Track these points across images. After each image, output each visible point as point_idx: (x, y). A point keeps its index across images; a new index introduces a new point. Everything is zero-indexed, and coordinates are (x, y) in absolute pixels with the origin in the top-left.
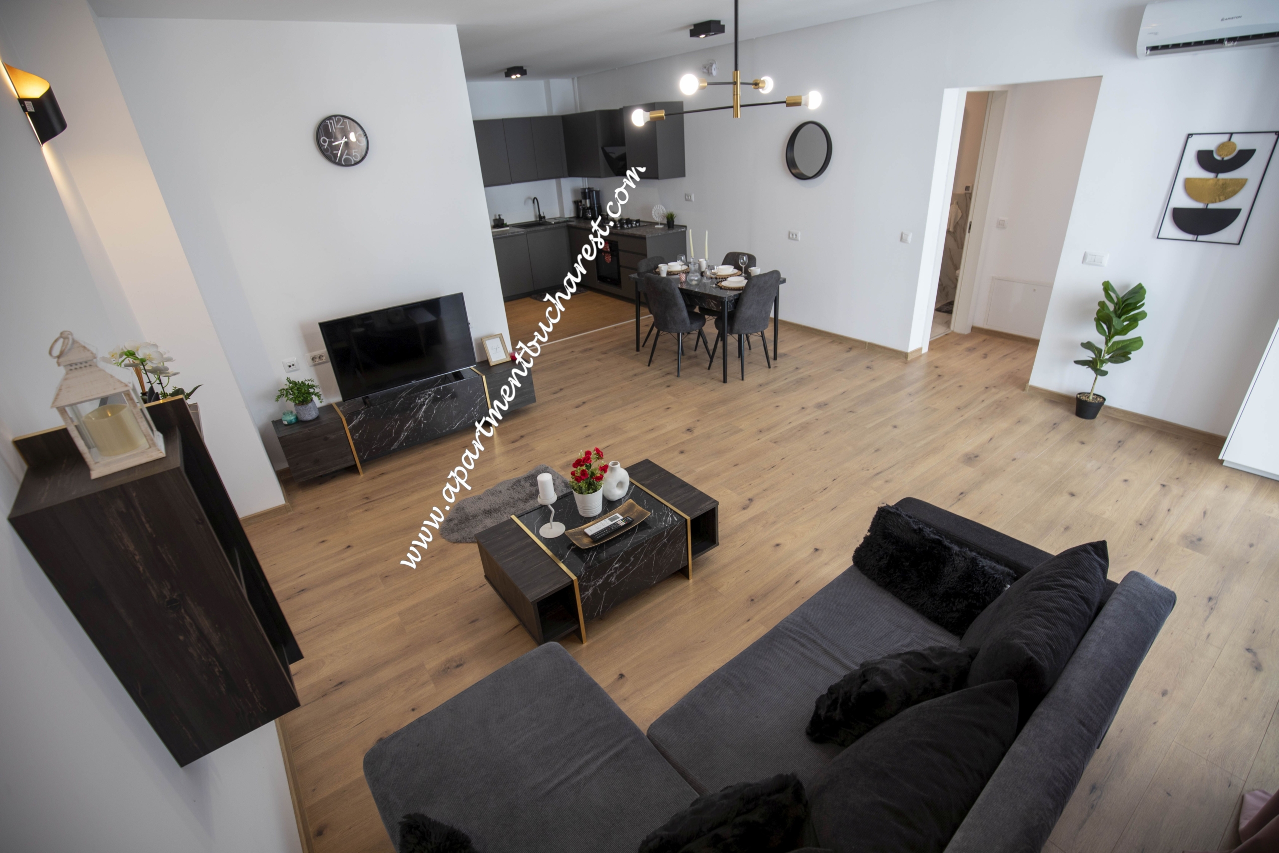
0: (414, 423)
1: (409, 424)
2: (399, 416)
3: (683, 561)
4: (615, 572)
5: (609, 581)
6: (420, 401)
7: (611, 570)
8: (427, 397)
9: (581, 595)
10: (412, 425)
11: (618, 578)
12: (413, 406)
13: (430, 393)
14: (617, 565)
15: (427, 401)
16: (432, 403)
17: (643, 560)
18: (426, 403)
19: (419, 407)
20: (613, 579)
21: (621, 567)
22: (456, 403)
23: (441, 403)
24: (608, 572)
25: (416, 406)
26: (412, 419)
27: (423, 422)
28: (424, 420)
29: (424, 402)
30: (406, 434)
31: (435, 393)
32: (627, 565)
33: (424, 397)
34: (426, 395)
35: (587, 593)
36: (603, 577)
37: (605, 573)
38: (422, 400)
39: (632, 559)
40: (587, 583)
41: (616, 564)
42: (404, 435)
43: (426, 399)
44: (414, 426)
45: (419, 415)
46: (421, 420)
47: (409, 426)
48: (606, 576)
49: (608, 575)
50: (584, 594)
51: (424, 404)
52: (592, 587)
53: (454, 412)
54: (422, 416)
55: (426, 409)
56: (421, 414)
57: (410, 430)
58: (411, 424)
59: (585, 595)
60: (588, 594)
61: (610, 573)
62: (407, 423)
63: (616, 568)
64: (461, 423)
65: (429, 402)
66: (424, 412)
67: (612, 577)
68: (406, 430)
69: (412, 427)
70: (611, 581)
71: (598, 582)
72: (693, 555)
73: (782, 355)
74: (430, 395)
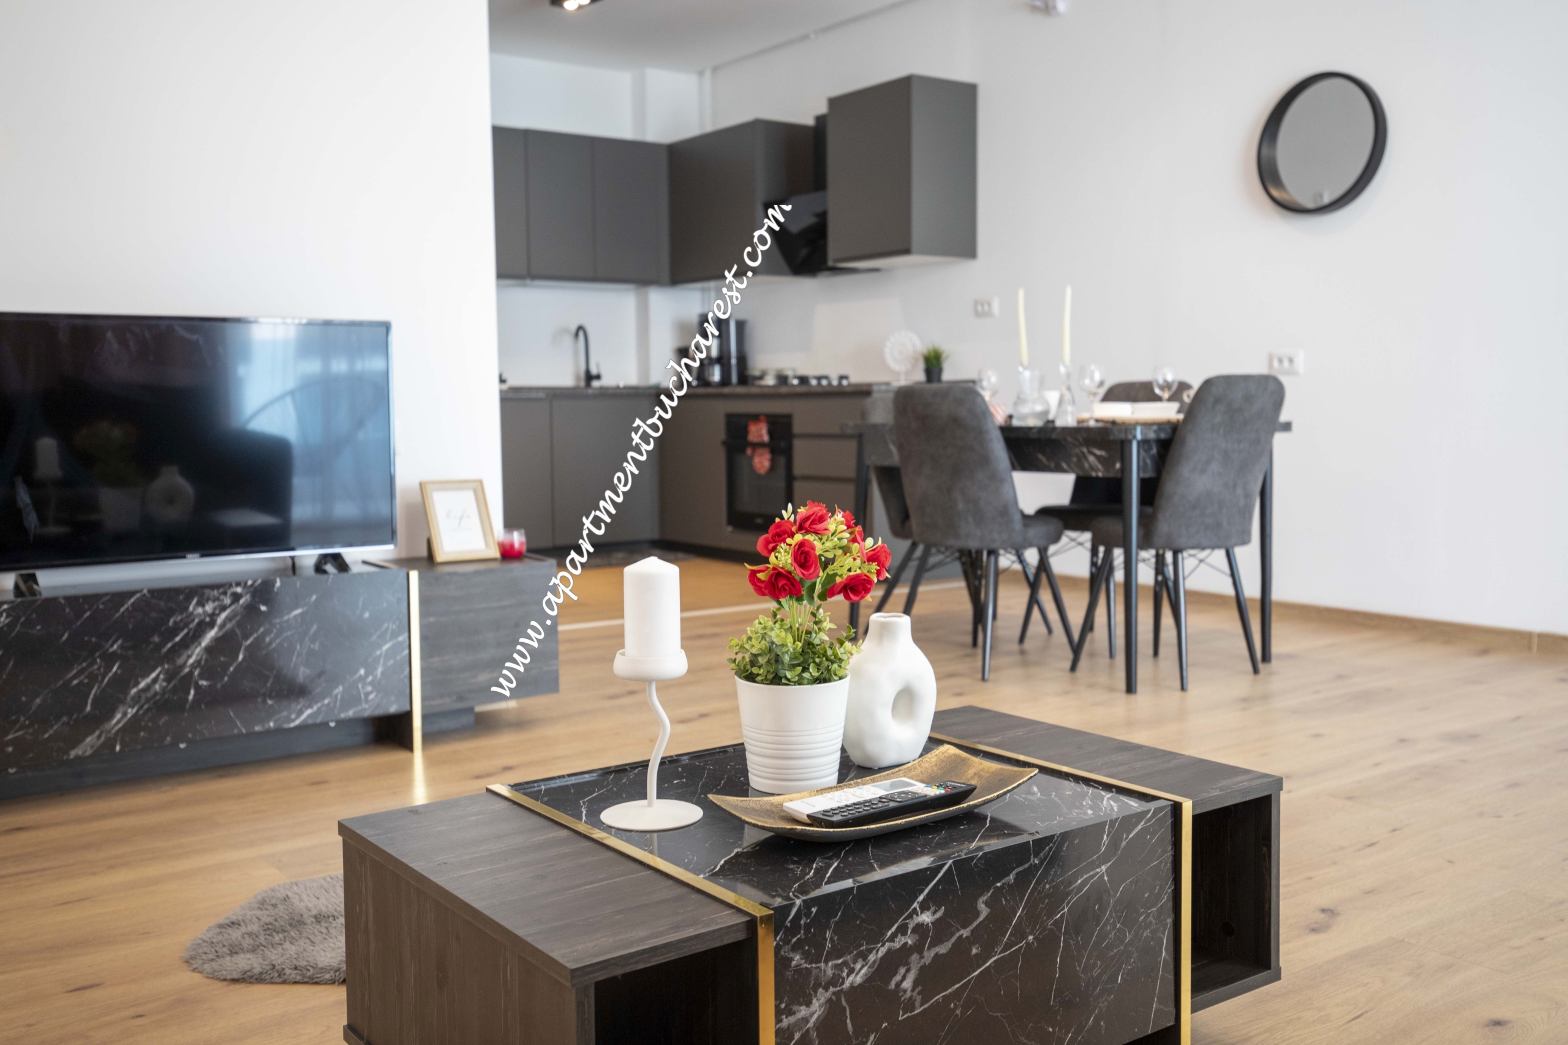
0: (168, 680)
1: (149, 680)
2: (121, 647)
6: (200, 610)
8: (227, 601)
10: (157, 687)
12: (175, 623)
13: (239, 590)
14: (926, 918)
15: (223, 615)
16: (239, 624)
17: (1019, 934)
18: (220, 620)
19: (196, 630)
20: (907, 984)
21: (941, 929)
22: (313, 640)
24: (892, 939)
25: (186, 625)
26: (162, 664)
27: (197, 683)
28: (202, 676)
29: (213, 616)
30: (131, 712)
31: (253, 596)
32: (965, 933)
33: (218, 599)
34: (225, 593)
35: (803, 1011)
36: (872, 958)
37: (876, 938)
38: (209, 608)
39: (984, 911)
40: (806, 956)
41: (924, 907)
42: (125, 714)
43: (223, 608)
44: (164, 689)
45: (189, 657)
46: (191, 673)
47: (148, 688)
48: (883, 951)
49: (889, 952)
50: (790, 1013)
51: (212, 624)
54: (198, 663)
55: (217, 640)
56: (196, 653)
57: (148, 700)
58: (155, 681)
59: (792, 1019)
60: (806, 1020)
61: (897, 944)
62: (146, 675)
63: (920, 928)
64: (319, 709)
65: (228, 619)
66: (209, 650)
68: (136, 699)
69: (156, 694)
70: (898, 984)
71: (851, 971)
72: (1196, 989)
73: (1281, 657)
74: (236, 597)
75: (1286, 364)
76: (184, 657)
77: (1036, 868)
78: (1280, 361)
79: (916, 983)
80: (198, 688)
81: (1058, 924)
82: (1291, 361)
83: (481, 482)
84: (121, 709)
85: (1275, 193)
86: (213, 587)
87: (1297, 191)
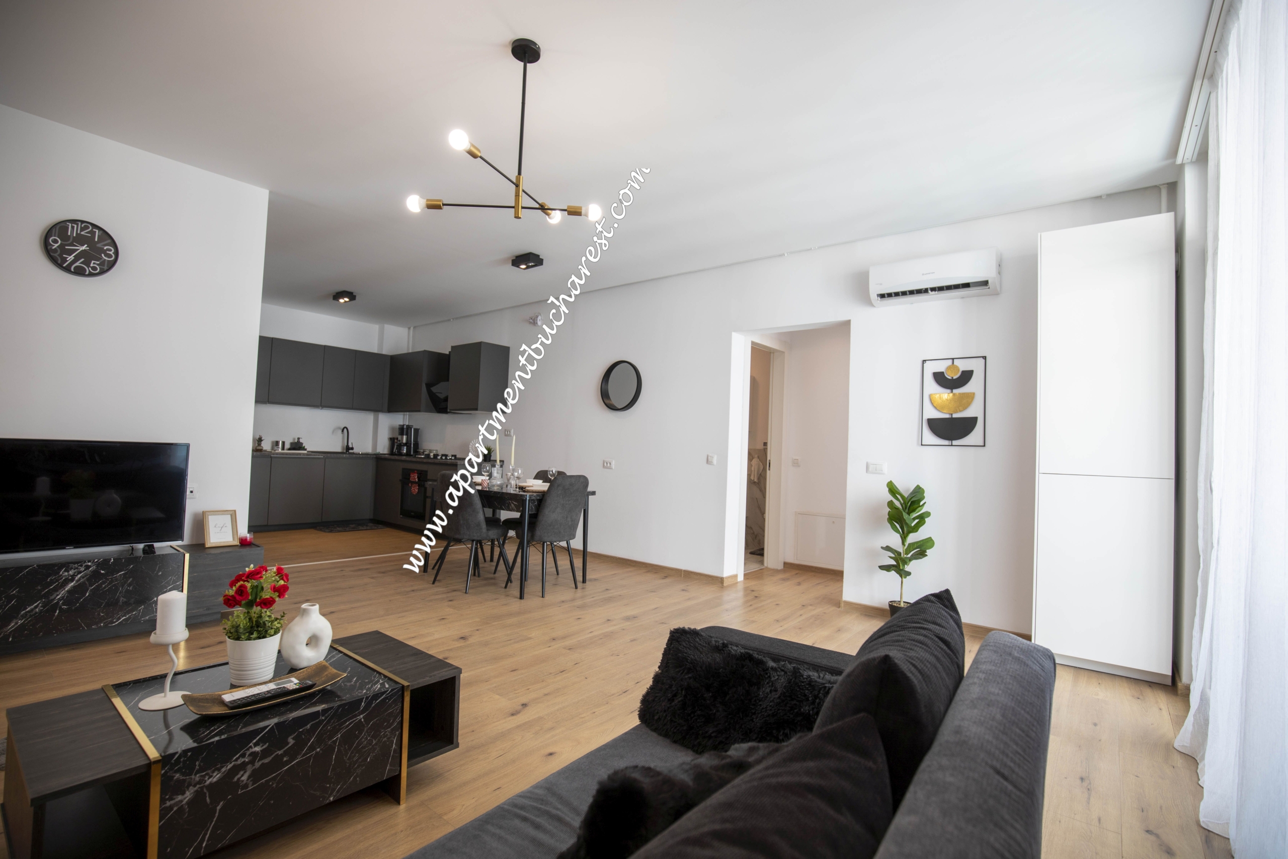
0: (44, 606)
1: (33, 607)
2: (17, 592)
3: (390, 765)
4: (252, 762)
5: (236, 779)
6: (66, 574)
7: (243, 756)
8: (82, 569)
9: (163, 801)
10: (37, 610)
11: (254, 776)
12: (51, 580)
13: (90, 564)
14: (257, 749)
15: (79, 576)
16: (88, 579)
17: (312, 748)
18: (76, 578)
19: (63, 583)
20: (244, 778)
21: (265, 753)
22: (129, 585)
23: (103, 583)
24: (236, 760)
25: (57, 581)
26: (41, 599)
27: (61, 607)
28: (63, 604)
29: (73, 577)
30: (20, 622)
31: (97, 566)
32: (280, 752)
33: (77, 568)
34: (81, 566)
35: (180, 798)
36: (223, 770)
37: (228, 760)
38: (71, 573)
39: (291, 741)
40: (183, 774)
41: (256, 745)
42: (17, 623)
43: (80, 572)
44: (41, 611)
45: (58, 595)
46: (58, 603)
47: (32, 610)
48: (230, 766)
49: (234, 766)
50: (171, 799)
51: (72, 580)
52: (195, 786)
53: (122, 598)
54: (62, 598)
55: (74, 587)
56: (62, 593)
57: (31, 616)
58: (36, 607)
59: (172, 802)
60: (181, 801)
61: (239, 762)
62: (29, 606)
63: (254, 754)
64: (130, 617)
65: (82, 577)
66: (68, 591)
67: (242, 773)
68: (23, 617)
69: (36, 613)
70: (239, 779)
71: (210, 777)
72: (410, 758)
73: (591, 580)
74: (88, 567)
75: (609, 465)
76: (55, 595)
77: (323, 721)
78: (607, 463)
79: (249, 777)
80: (61, 609)
81: (335, 742)
82: (610, 464)
83: (235, 511)
84: (15, 621)
85: (607, 401)
86: (74, 563)
87: (614, 401)
